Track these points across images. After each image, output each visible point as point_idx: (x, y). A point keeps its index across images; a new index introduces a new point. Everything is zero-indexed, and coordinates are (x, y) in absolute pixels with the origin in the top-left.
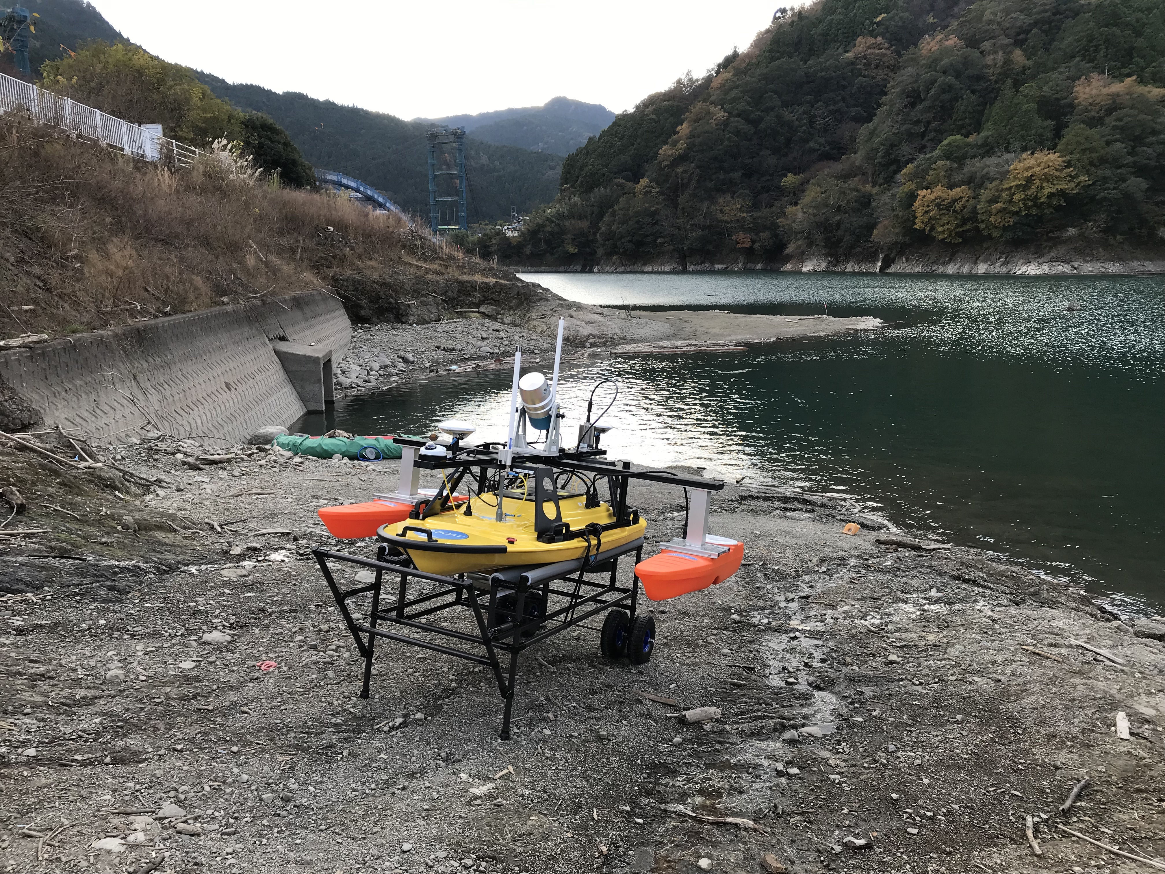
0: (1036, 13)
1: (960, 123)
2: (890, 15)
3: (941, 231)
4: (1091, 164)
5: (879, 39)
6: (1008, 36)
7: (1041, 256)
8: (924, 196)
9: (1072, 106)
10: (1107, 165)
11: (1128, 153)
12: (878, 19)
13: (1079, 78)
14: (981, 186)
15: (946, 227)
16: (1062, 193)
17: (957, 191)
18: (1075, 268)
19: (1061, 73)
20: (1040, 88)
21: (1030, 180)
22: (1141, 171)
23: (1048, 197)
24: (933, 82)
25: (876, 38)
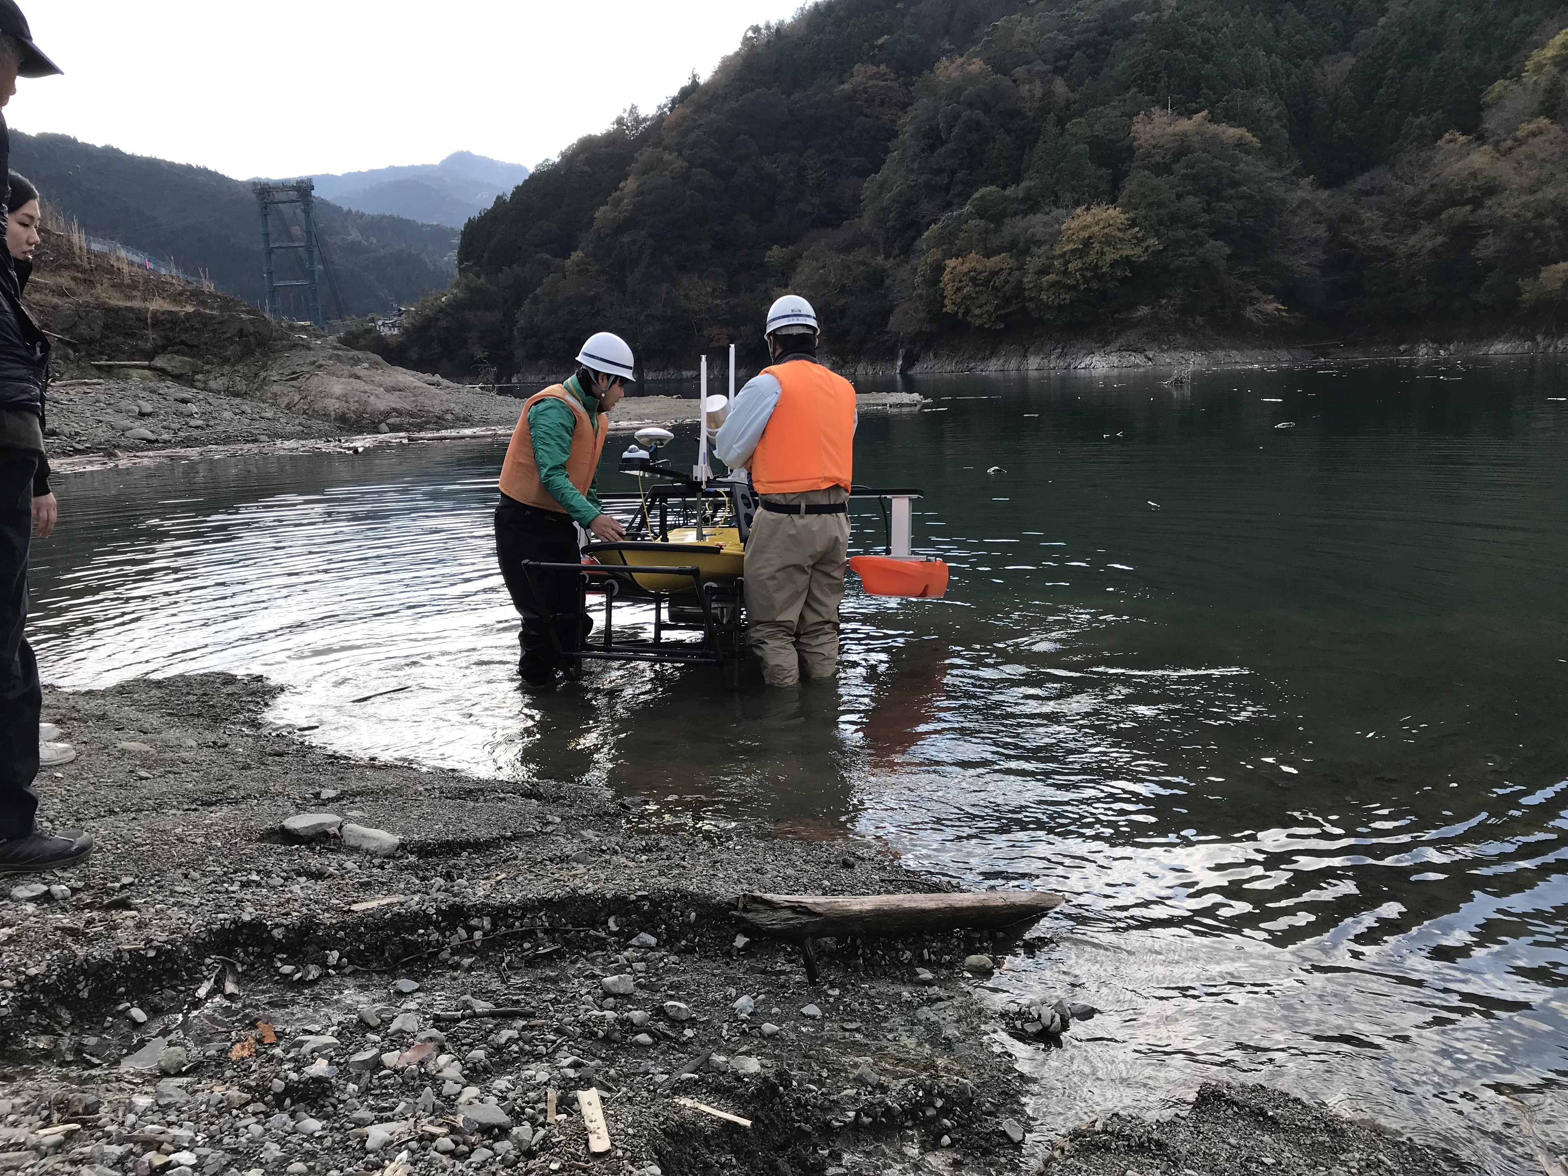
0: (1078, 33)
1: (994, 171)
2: (896, 36)
3: (979, 315)
4: (1161, 222)
5: (883, 67)
6: (1045, 61)
7: (1107, 343)
8: (954, 268)
9: (1131, 150)
10: (1180, 225)
11: (1205, 211)
12: (880, 41)
13: (1138, 114)
14: (1026, 252)
15: (985, 309)
16: (1127, 261)
17: (994, 261)
18: (1150, 359)
19: (1115, 107)
20: (1091, 126)
21: (1087, 243)
22: (1220, 232)
23: (1111, 266)
24: (956, 117)
25: (878, 66)
